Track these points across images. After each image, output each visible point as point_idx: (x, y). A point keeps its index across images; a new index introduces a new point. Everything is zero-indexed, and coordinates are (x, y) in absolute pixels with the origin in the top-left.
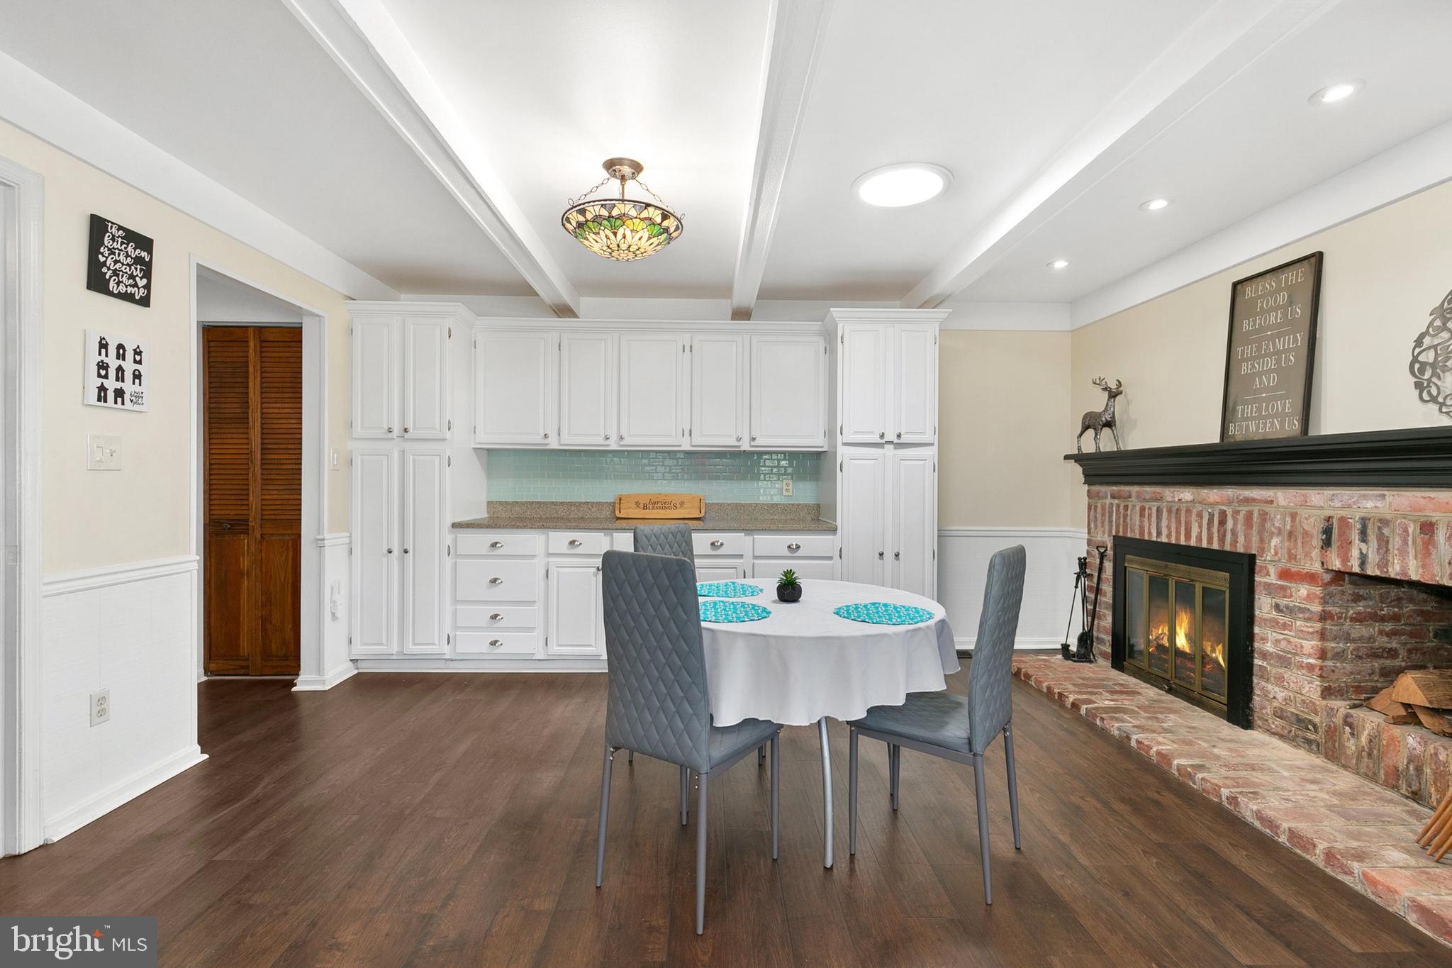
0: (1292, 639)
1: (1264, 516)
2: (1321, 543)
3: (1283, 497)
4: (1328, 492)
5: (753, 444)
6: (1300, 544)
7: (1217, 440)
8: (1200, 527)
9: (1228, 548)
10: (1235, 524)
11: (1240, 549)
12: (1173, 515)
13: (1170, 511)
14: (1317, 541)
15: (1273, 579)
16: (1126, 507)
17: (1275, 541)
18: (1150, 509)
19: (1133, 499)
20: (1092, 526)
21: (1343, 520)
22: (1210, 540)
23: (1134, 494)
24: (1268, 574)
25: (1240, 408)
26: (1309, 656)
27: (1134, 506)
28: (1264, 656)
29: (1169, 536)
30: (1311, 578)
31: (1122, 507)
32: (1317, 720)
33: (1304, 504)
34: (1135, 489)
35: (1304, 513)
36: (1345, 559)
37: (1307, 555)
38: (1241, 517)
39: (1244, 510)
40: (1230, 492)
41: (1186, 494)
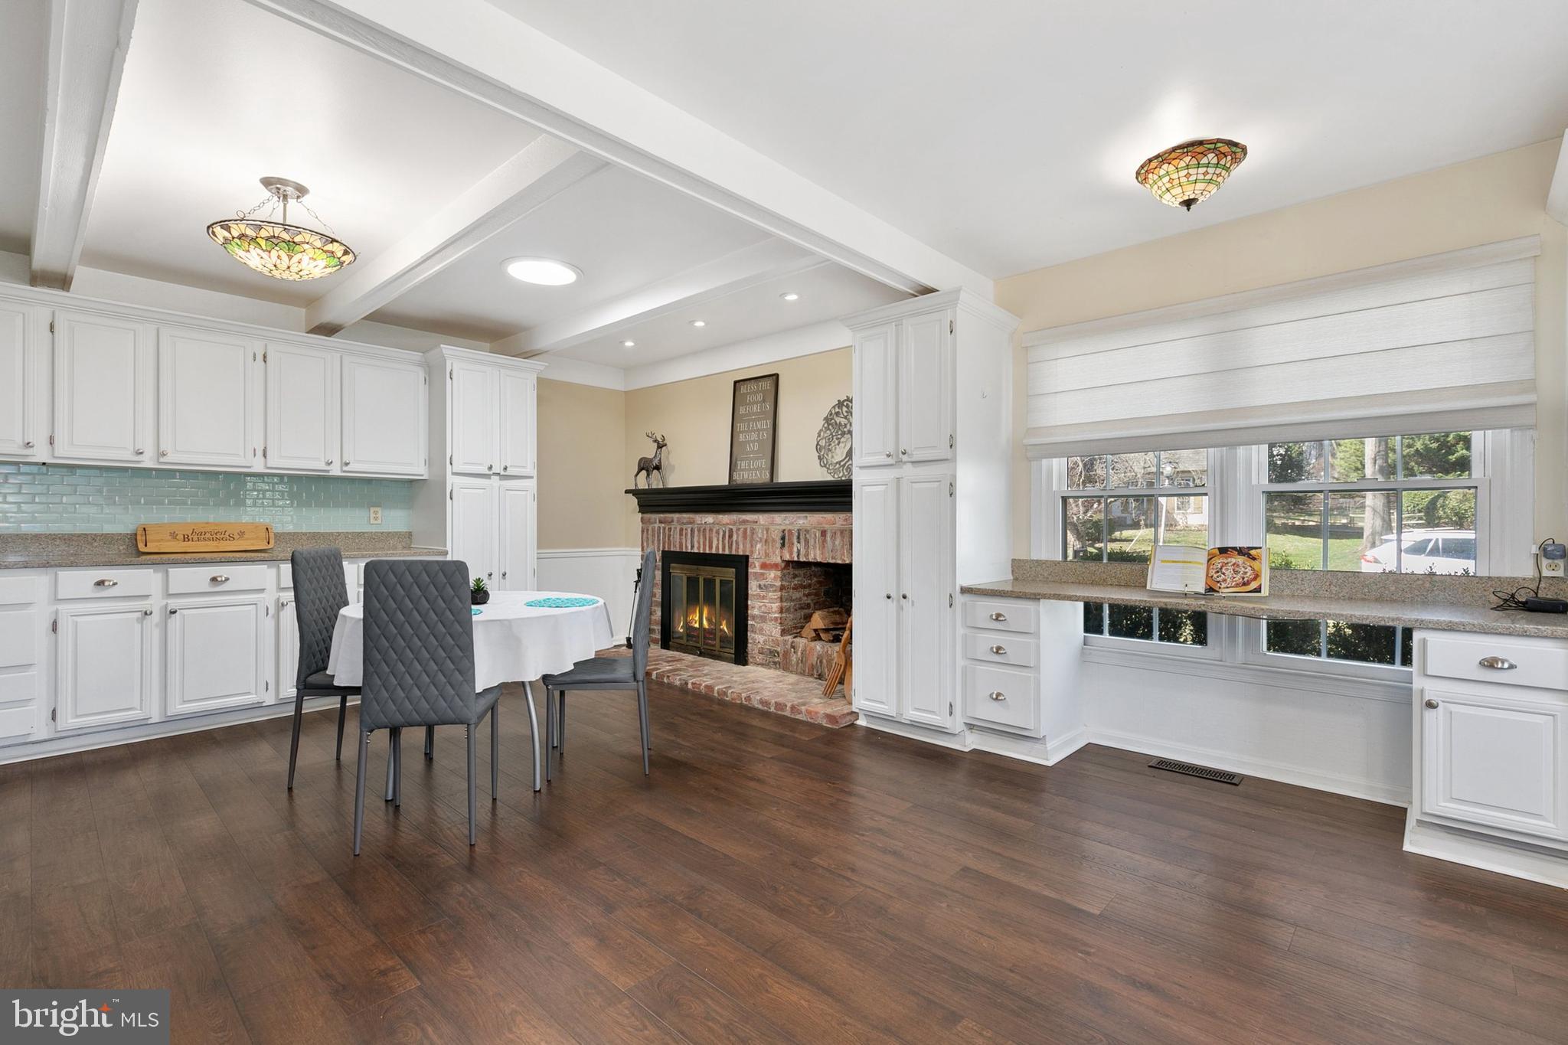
0: (767, 605)
1: (753, 531)
2: (780, 545)
3: (762, 518)
4: (784, 515)
5: (345, 468)
6: (770, 547)
7: (727, 483)
8: (718, 540)
9: (734, 553)
10: (737, 537)
11: (741, 553)
12: (701, 533)
13: (699, 531)
14: (778, 545)
15: (757, 570)
16: (670, 529)
17: (759, 546)
18: (686, 529)
19: (675, 523)
20: (645, 544)
21: (790, 531)
22: (724, 549)
23: (675, 519)
24: (755, 567)
25: (739, 462)
26: (775, 612)
27: (676, 528)
28: (754, 618)
29: (699, 548)
30: (775, 566)
31: (667, 529)
32: (779, 650)
33: (772, 523)
34: (676, 516)
35: (772, 528)
36: (791, 554)
37: (774, 553)
38: (741, 532)
39: (742, 527)
40: (735, 517)
41: (709, 518)
